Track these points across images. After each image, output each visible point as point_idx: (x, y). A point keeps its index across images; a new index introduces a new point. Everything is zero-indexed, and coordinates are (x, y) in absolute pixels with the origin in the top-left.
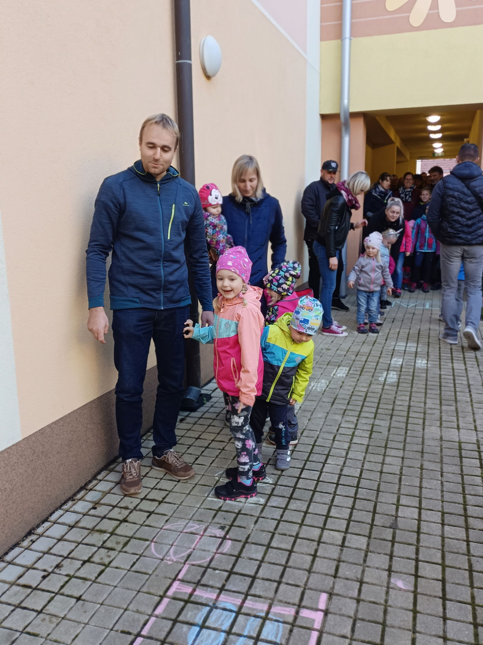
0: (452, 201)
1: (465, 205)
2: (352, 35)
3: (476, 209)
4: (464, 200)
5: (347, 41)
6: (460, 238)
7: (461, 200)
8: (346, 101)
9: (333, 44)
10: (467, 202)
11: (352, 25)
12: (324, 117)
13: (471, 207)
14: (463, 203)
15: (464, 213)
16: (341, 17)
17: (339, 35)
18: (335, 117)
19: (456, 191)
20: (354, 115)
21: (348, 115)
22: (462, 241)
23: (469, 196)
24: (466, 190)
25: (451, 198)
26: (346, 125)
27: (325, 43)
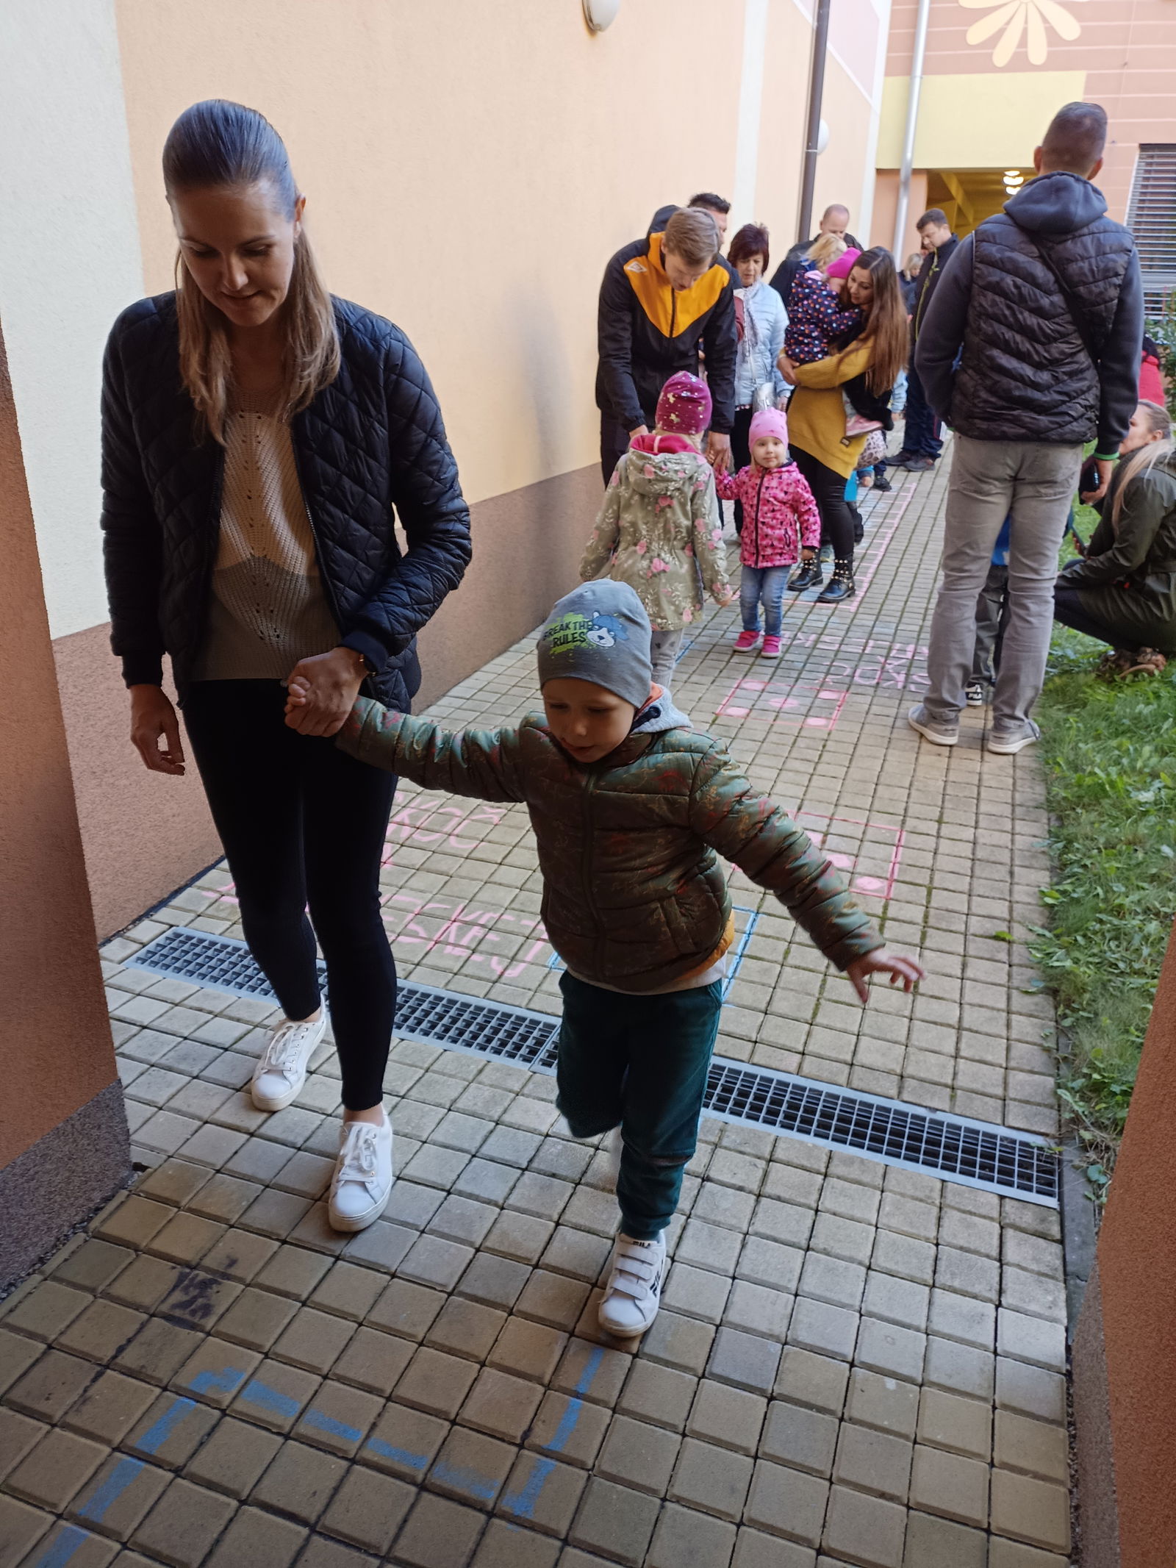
0: (994, 304)
1: (1032, 320)
2: (924, 72)
3: (1062, 337)
4: (1032, 304)
5: (917, 81)
6: (1016, 421)
7: (1022, 300)
8: (909, 155)
9: (898, 81)
10: (1039, 312)
11: (926, 58)
12: (880, 172)
13: (1048, 326)
14: (1026, 314)
15: (1026, 346)
16: (912, 47)
17: (909, 71)
18: (895, 172)
19: (1008, 272)
20: (916, 172)
21: (910, 171)
22: (1023, 431)
23: (1048, 293)
24: (1039, 271)
25: (990, 295)
26: (906, 184)
27: (891, 79)
